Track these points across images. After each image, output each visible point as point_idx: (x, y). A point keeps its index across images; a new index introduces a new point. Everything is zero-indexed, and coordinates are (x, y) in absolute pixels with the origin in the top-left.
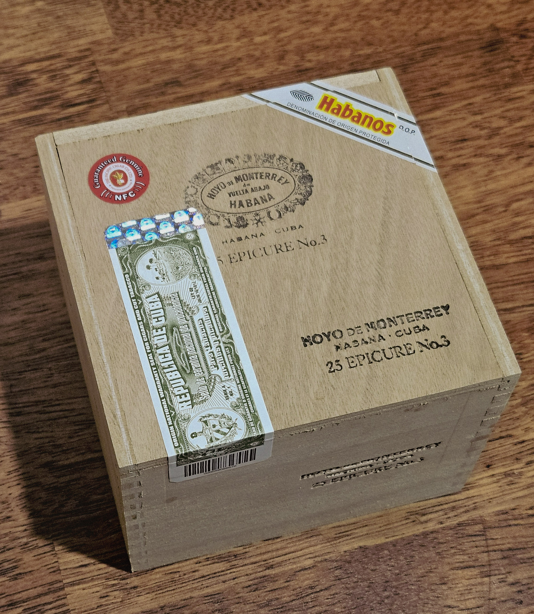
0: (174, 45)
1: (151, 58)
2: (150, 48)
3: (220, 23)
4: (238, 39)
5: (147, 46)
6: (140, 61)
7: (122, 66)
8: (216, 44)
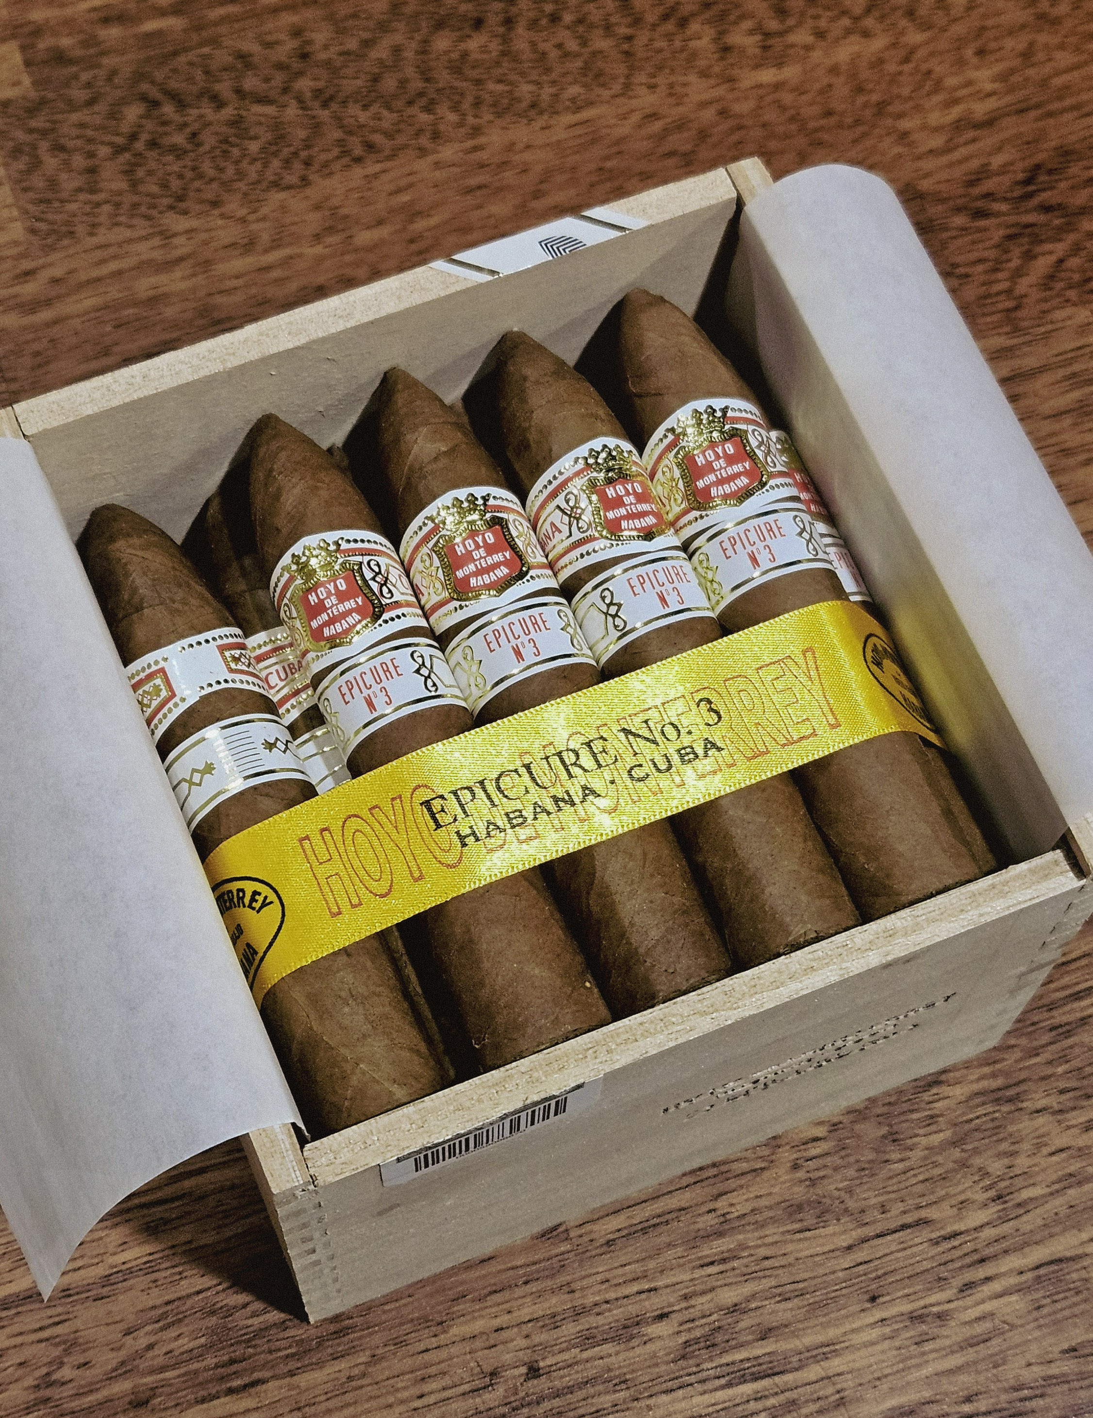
0: (169, 257)
1: (114, 292)
2: (113, 266)
3: (276, 197)
4: (317, 237)
5: (103, 261)
6: (88, 301)
7: (45, 315)
8: (266, 251)
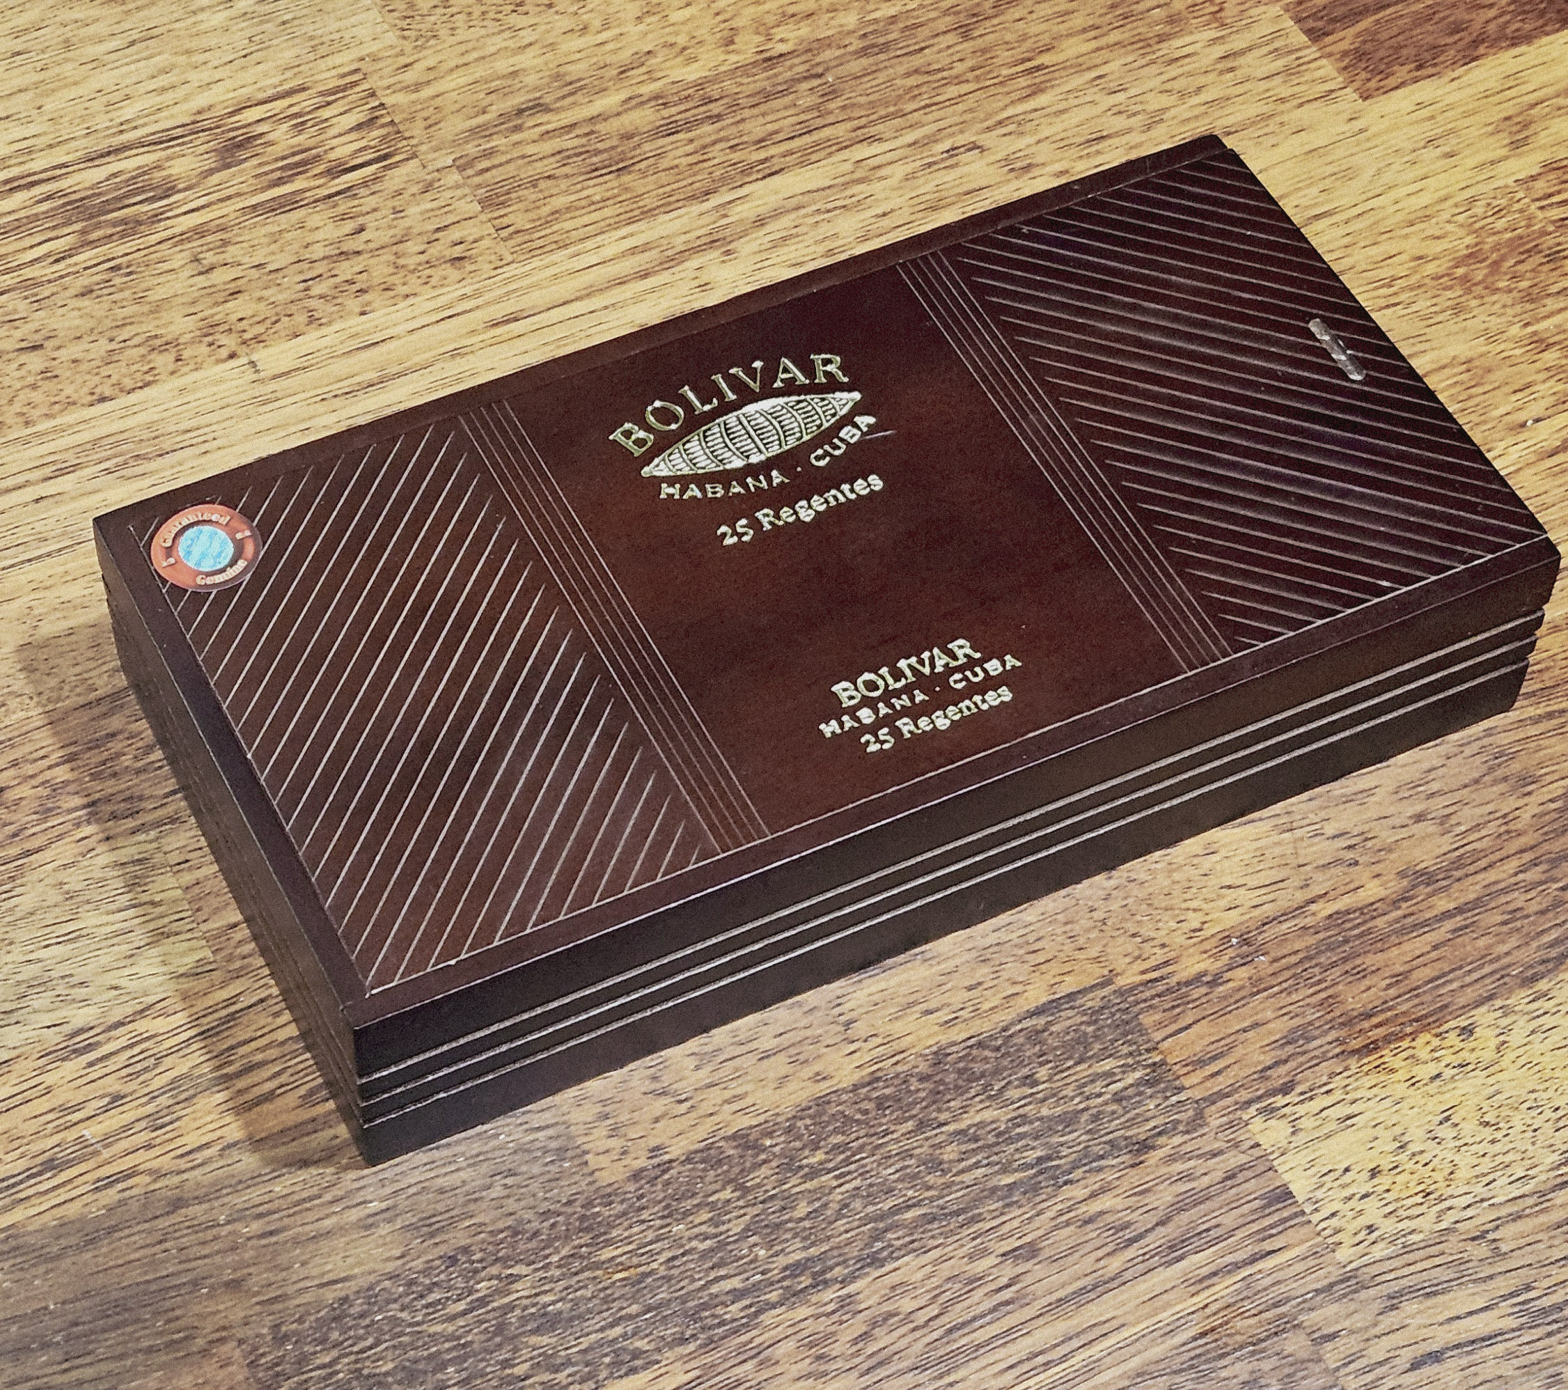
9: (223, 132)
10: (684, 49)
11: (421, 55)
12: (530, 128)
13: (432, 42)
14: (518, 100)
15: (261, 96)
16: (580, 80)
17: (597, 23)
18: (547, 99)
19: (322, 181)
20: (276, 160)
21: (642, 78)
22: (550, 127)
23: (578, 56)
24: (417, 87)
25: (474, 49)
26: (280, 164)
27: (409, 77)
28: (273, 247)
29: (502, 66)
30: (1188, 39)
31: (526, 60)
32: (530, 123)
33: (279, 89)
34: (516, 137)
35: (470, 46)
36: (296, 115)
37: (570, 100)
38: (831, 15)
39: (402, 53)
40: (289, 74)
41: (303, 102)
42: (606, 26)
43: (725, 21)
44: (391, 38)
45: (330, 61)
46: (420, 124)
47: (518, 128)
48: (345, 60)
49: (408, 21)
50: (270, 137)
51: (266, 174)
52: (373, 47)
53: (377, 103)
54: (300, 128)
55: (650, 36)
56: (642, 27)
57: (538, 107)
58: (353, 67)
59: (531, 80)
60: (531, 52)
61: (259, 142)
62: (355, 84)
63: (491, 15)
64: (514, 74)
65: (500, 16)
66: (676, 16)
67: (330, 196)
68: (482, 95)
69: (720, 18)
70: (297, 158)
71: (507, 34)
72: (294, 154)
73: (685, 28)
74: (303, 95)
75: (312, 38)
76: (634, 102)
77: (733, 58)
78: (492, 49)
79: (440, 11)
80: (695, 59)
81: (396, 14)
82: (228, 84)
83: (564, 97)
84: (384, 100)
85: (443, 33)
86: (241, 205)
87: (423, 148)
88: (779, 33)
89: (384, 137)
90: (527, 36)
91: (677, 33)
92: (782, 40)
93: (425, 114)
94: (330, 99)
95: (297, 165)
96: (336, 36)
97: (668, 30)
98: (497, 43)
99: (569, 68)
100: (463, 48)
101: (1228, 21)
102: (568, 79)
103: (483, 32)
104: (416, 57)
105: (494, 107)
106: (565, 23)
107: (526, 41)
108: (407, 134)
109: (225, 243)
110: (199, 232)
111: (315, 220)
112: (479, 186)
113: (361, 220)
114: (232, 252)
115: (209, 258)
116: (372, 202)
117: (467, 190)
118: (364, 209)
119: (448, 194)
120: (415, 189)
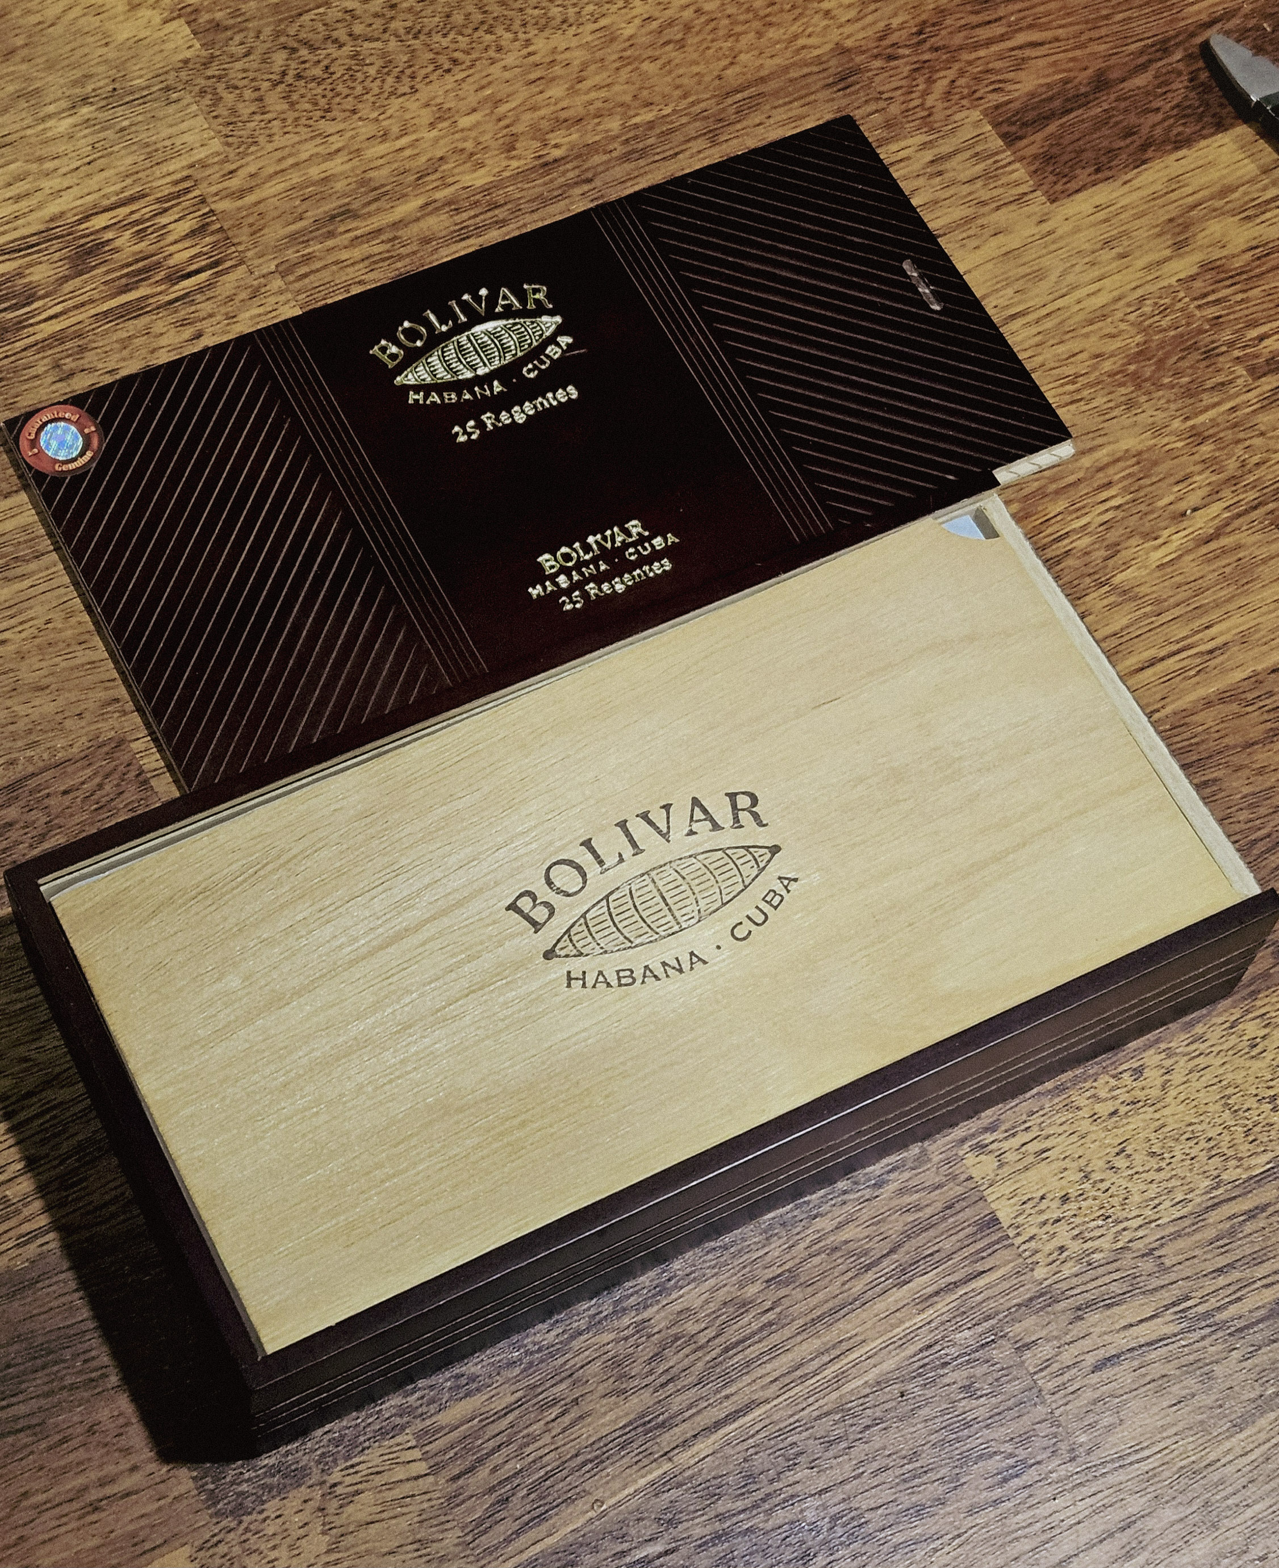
9: (75, 239)
10: (472, 154)
11: (243, 162)
12: (341, 234)
13: (253, 149)
14: (329, 206)
15: (106, 203)
16: (383, 186)
17: (395, 130)
18: (354, 206)
19: (163, 287)
20: (123, 267)
21: (435, 184)
22: (358, 233)
23: (381, 161)
24: (241, 193)
25: (290, 155)
26: (126, 271)
27: (235, 183)
28: (125, 353)
29: (315, 172)
30: (903, 144)
31: (336, 166)
32: (341, 229)
33: (122, 196)
34: (330, 243)
35: (287, 151)
36: (137, 222)
37: (373, 207)
38: (597, 121)
39: (226, 160)
40: (129, 181)
41: (144, 209)
42: (404, 133)
43: (507, 126)
44: (216, 145)
45: (165, 168)
46: (246, 230)
47: (331, 235)
48: (176, 166)
49: (231, 127)
50: (118, 243)
51: (113, 280)
52: (200, 154)
53: (207, 209)
54: (141, 235)
55: (442, 142)
56: (435, 133)
57: (347, 213)
58: (185, 173)
59: (340, 186)
60: (339, 159)
61: (107, 248)
62: (187, 191)
63: (303, 121)
64: (326, 180)
65: (311, 122)
66: (465, 122)
67: (171, 302)
68: (298, 203)
69: (502, 123)
70: (140, 265)
71: (319, 141)
72: (137, 261)
73: (473, 134)
74: (142, 203)
75: (147, 145)
76: (430, 208)
77: (515, 164)
78: (304, 156)
79: (258, 117)
80: (482, 165)
81: (220, 120)
82: (75, 191)
83: (369, 203)
84: (213, 207)
85: (262, 140)
86: (93, 312)
87: (249, 254)
88: (554, 138)
89: (215, 244)
90: (336, 142)
91: (465, 140)
92: (556, 146)
93: (251, 220)
94: (166, 205)
95: (139, 272)
96: (168, 143)
97: (457, 136)
98: (308, 150)
99: (372, 174)
100: (279, 154)
101: (936, 125)
102: (373, 184)
103: (297, 138)
104: (238, 164)
105: (309, 214)
106: (366, 130)
107: (335, 147)
108: (235, 241)
109: (82, 349)
110: (59, 338)
111: (159, 327)
112: (299, 292)
113: (199, 326)
114: (90, 358)
115: (69, 364)
116: (207, 307)
117: (290, 296)
118: (202, 314)
119: (272, 300)
120: (244, 295)
